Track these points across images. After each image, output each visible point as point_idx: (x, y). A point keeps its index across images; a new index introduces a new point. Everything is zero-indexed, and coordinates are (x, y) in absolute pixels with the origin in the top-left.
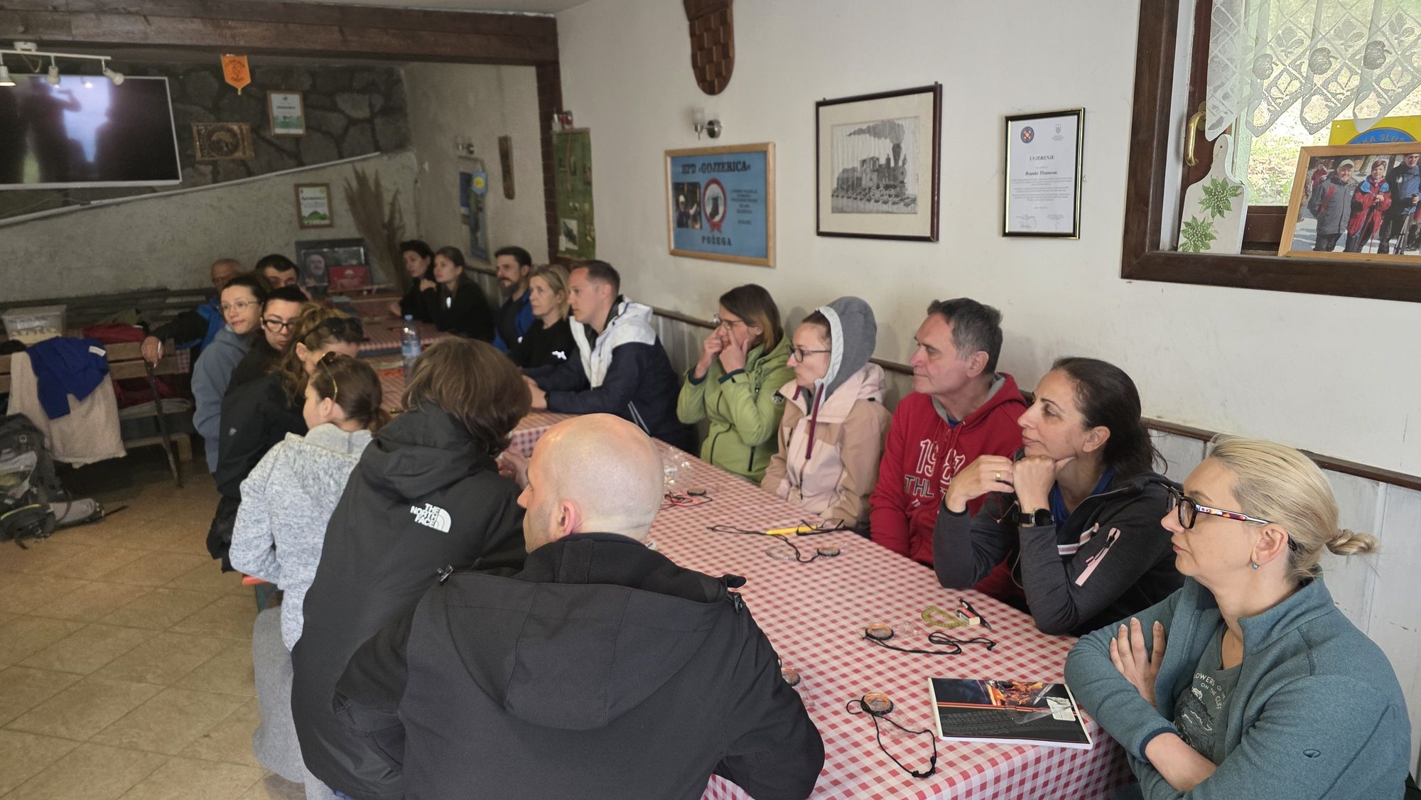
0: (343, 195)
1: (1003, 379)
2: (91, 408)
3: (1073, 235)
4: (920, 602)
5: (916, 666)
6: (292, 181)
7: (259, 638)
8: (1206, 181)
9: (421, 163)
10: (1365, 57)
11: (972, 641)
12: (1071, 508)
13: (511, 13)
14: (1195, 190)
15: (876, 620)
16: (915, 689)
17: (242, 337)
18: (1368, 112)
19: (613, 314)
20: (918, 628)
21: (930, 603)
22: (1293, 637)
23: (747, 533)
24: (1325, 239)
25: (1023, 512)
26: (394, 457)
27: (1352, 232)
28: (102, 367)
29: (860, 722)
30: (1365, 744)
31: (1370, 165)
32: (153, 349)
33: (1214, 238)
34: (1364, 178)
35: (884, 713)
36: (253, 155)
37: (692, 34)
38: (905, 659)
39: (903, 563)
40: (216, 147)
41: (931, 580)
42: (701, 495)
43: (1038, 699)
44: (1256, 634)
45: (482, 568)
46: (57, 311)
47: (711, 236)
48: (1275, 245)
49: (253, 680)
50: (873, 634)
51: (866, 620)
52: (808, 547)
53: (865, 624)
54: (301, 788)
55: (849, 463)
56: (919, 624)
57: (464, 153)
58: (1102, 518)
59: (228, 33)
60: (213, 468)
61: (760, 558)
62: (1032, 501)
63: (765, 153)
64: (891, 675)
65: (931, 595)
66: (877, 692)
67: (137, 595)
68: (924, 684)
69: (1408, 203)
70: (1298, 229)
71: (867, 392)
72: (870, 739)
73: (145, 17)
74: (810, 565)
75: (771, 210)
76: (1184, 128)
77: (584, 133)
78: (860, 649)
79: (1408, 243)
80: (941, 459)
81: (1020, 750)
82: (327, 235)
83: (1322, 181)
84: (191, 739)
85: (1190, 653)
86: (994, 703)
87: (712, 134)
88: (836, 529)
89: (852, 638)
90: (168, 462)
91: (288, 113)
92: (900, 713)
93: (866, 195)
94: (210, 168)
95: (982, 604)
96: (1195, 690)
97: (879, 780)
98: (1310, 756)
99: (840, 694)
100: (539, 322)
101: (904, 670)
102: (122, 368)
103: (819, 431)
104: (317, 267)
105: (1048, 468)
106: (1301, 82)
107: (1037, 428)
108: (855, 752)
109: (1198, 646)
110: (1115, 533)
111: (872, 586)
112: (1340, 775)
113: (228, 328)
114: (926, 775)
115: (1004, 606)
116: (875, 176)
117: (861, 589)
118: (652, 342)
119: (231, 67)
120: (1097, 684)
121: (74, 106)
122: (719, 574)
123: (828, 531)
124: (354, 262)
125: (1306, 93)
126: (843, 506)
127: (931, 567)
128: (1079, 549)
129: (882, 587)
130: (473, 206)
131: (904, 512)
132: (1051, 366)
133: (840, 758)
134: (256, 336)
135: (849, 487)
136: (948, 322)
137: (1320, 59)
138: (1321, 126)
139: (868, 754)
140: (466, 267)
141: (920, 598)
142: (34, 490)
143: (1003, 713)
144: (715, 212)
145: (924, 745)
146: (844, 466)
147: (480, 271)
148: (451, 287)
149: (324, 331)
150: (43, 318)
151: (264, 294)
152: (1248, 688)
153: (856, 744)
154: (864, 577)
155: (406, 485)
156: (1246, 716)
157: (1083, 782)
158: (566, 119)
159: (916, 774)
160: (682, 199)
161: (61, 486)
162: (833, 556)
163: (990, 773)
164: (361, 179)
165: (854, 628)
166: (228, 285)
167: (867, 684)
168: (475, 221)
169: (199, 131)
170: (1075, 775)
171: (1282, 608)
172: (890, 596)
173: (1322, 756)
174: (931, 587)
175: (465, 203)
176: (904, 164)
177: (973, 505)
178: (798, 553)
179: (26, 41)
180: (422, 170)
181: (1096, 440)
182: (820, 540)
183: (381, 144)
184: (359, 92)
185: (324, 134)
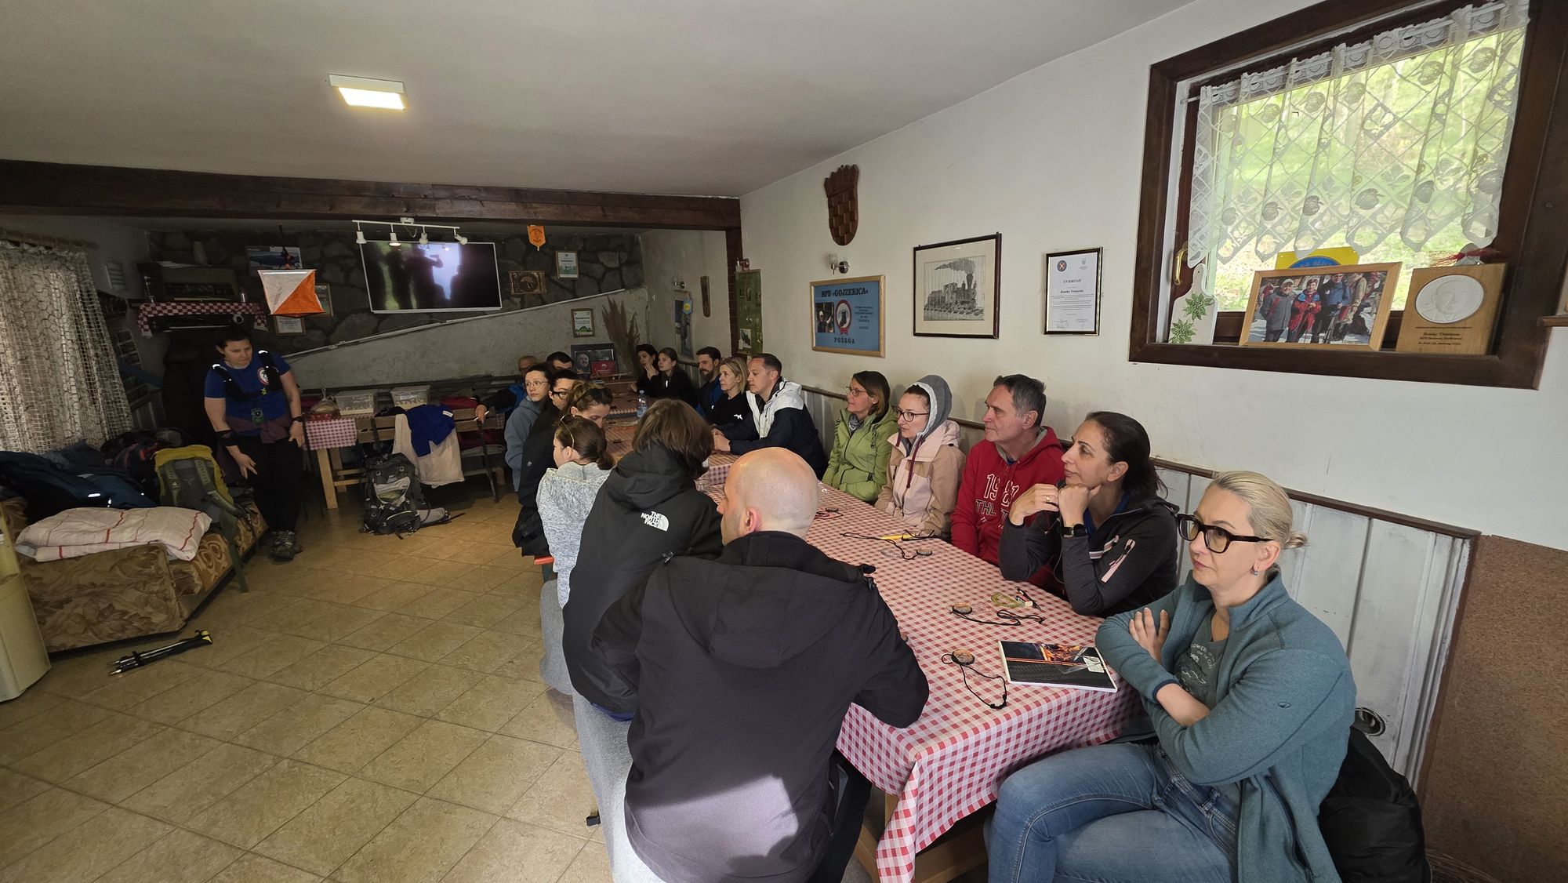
0: (601, 316)
1: (1046, 430)
2: (442, 452)
3: (1095, 333)
4: (989, 589)
5: (989, 632)
6: (569, 307)
7: (545, 598)
8: (1188, 296)
9: (650, 296)
10: (1304, 208)
11: (1028, 617)
12: (1098, 525)
13: (710, 197)
14: (1181, 302)
15: (959, 600)
16: (989, 648)
17: (536, 403)
18: (1306, 246)
19: (776, 389)
20: (989, 607)
21: (997, 590)
22: (1265, 621)
23: (868, 538)
24: (1272, 334)
25: (1065, 526)
26: (630, 481)
27: (1292, 329)
28: (450, 424)
29: (951, 670)
30: (1325, 699)
31: (1306, 282)
32: (481, 412)
33: (1194, 334)
34: (1301, 292)
35: (968, 664)
36: (546, 291)
37: (830, 207)
38: (981, 627)
39: (977, 562)
40: (523, 286)
41: (996, 574)
42: (835, 511)
43: (1077, 658)
44: (1239, 619)
45: (692, 554)
46: (425, 389)
47: (841, 337)
48: (1237, 339)
49: (540, 627)
50: (958, 610)
51: (952, 600)
52: (910, 548)
53: (953, 603)
54: (570, 698)
55: (937, 489)
56: (990, 604)
57: (678, 288)
58: (1122, 531)
59: (532, 211)
60: (516, 490)
61: (877, 555)
62: (1072, 518)
63: (879, 282)
64: (972, 638)
65: (997, 585)
66: (963, 649)
67: (470, 570)
68: (995, 645)
69: (1335, 308)
70: (1252, 327)
71: (948, 440)
72: (959, 681)
73: (481, 201)
74: (911, 561)
75: (882, 319)
76: (1172, 260)
77: (757, 272)
78: (949, 620)
79: (1334, 335)
80: (1002, 489)
81: (1066, 692)
82: (590, 341)
83: (1270, 294)
84: (501, 663)
85: (1188, 630)
86: (1046, 659)
87: (842, 270)
88: (929, 537)
89: (943, 612)
90: (490, 485)
91: (568, 264)
92: (979, 664)
93: (948, 308)
94: (519, 299)
95: (1033, 592)
96: (1193, 656)
97: (967, 709)
98: (1283, 707)
99: (936, 650)
100: (725, 395)
101: (981, 635)
102: (462, 425)
103: (916, 468)
104: (584, 362)
105: (1084, 494)
106: (1255, 227)
107: (1075, 463)
108: (949, 690)
109: (1194, 625)
110: (1131, 543)
111: (955, 577)
112: (1305, 720)
113: (528, 398)
114: (1000, 708)
115: (1049, 594)
116: (954, 296)
117: (948, 579)
118: (801, 408)
119: (533, 233)
120: (1121, 649)
121: (439, 264)
122: (856, 564)
123: (924, 538)
124: (607, 359)
125: (1260, 233)
126: (932, 521)
127: (997, 566)
128: (1104, 555)
129: (962, 578)
130: (683, 322)
131: (975, 526)
132: (1084, 419)
133: (939, 694)
134: (546, 403)
135: (936, 507)
136: (1009, 391)
137: (1270, 210)
138: (1270, 256)
139: (958, 691)
140: (678, 362)
141: (989, 587)
142: (408, 501)
143: (1053, 666)
144: (844, 321)
145: (997, 686)
146: (932, 492)
147: (686, 364)
148: (668, 374)
149: (589, 397)
150: (416, 393)
151: (552, 377)
152: (1234, 655)
153: (949, 685)
154: (950, 571)
155: (637, 499)
156: (1232, 676)
157: (1108, 715)
158: (745, 263)
159: (993, 706)
160: (821, 313)
161: (424, 500)
162: (927, 555)
163: (1045, 707)
164: (613, 306)
165: (944, 605)
166: (530, 370)
167: (955, 644)
168: (684, 332)
169: (513, 276)
170: (1102, 710)
171: (1257, 599)
172: (968, 584)
173: (1292, 707)
174: (997, 579)
175: (678, 320)
176: (975, 287)
177: (1028, 520)
178: (903, 553)
179: (408, 217)
180: (651, 300)
181: (1117, 472)
182: (918, 544)
183: (626, 283)
184: (613, 251)
185: (590, 277)
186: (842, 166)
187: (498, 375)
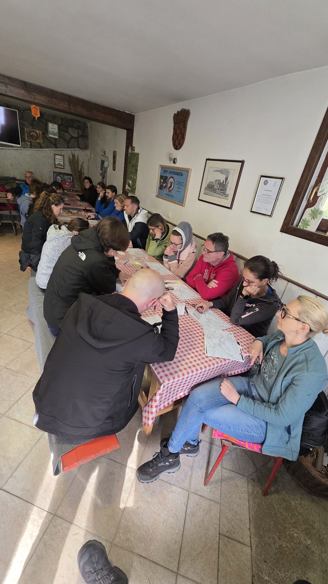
0: (68, 160)
3: (270, 216)
6: (53, 152)
8: (313, 208)
9: (91, 155)
13: (121, 110)
14: (309, 210)
19: (137, 213)
33: (310, 226)
36: (43, 142)
37: (174, 129)
40: (32, 137)
47: (168, 193)
48: (326, 232)
57: (103, 154)
59: (33, 97)
63: (188, 172)
71: (192, 250)
76: (311, 191)
77: (138, 154)
82: (62, 171)
84: (11, 305)
87: (174, 162)
90: (13, 228)
91: (54, 130)
93: (214, 191)
94: (29, 143)
104: (59, 180)
116: (218, 186)
119: (34, 109)
124: (69, 181)
130: (104, 171)
144: (171, 187)
158: (133, 149)
160: (162, 181)
164: (74, 156)
168: (104, 175)
169: (27, 131)
175: (102, 170)
176: (228, 183)
180: (91, 157)
183: (80, 146)
184: (75, 128)
185: (64, 139)
186: (183, 109)
187: (19, 179)
